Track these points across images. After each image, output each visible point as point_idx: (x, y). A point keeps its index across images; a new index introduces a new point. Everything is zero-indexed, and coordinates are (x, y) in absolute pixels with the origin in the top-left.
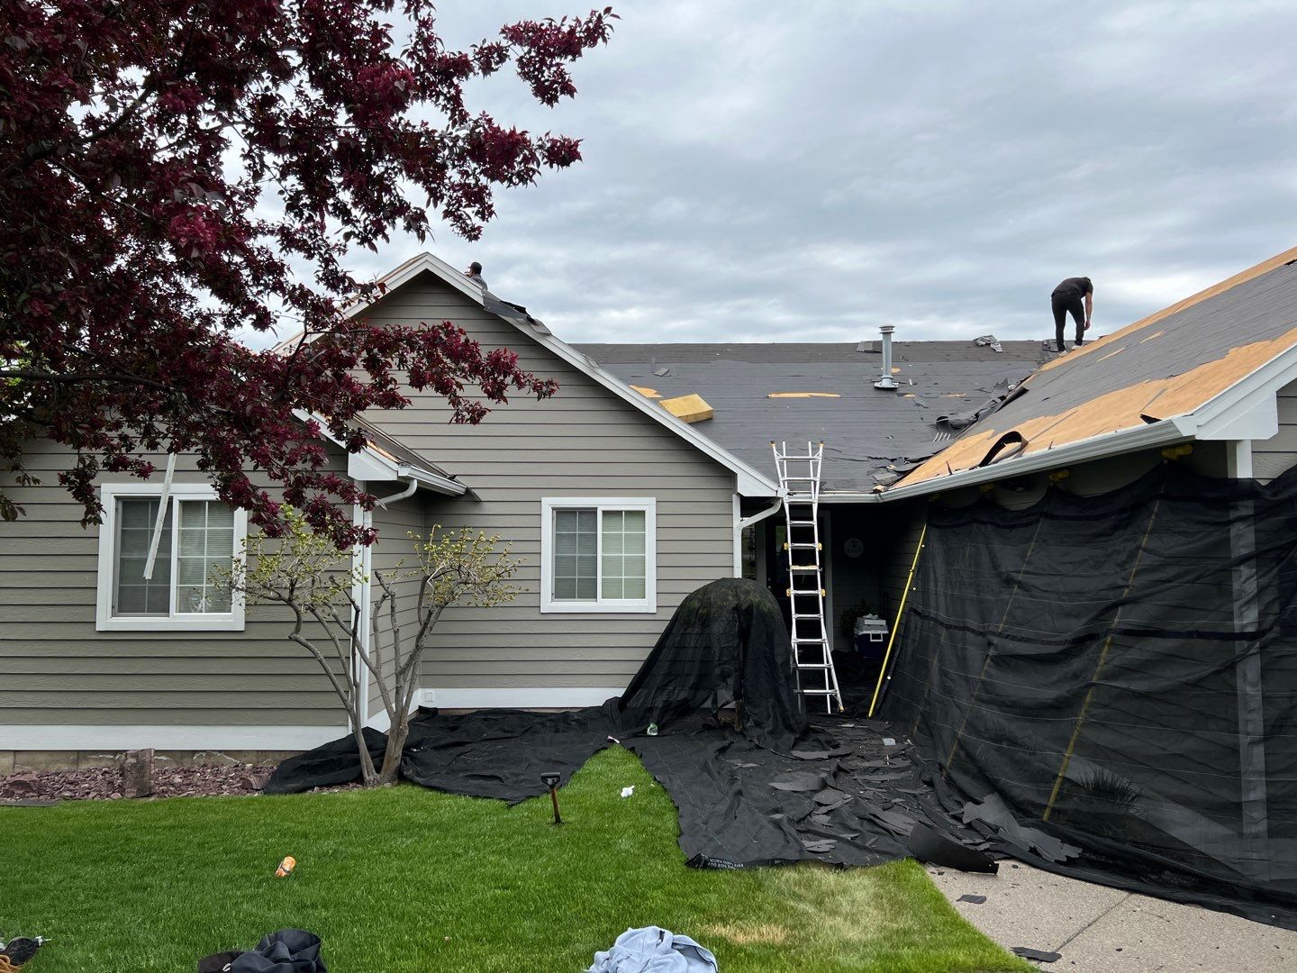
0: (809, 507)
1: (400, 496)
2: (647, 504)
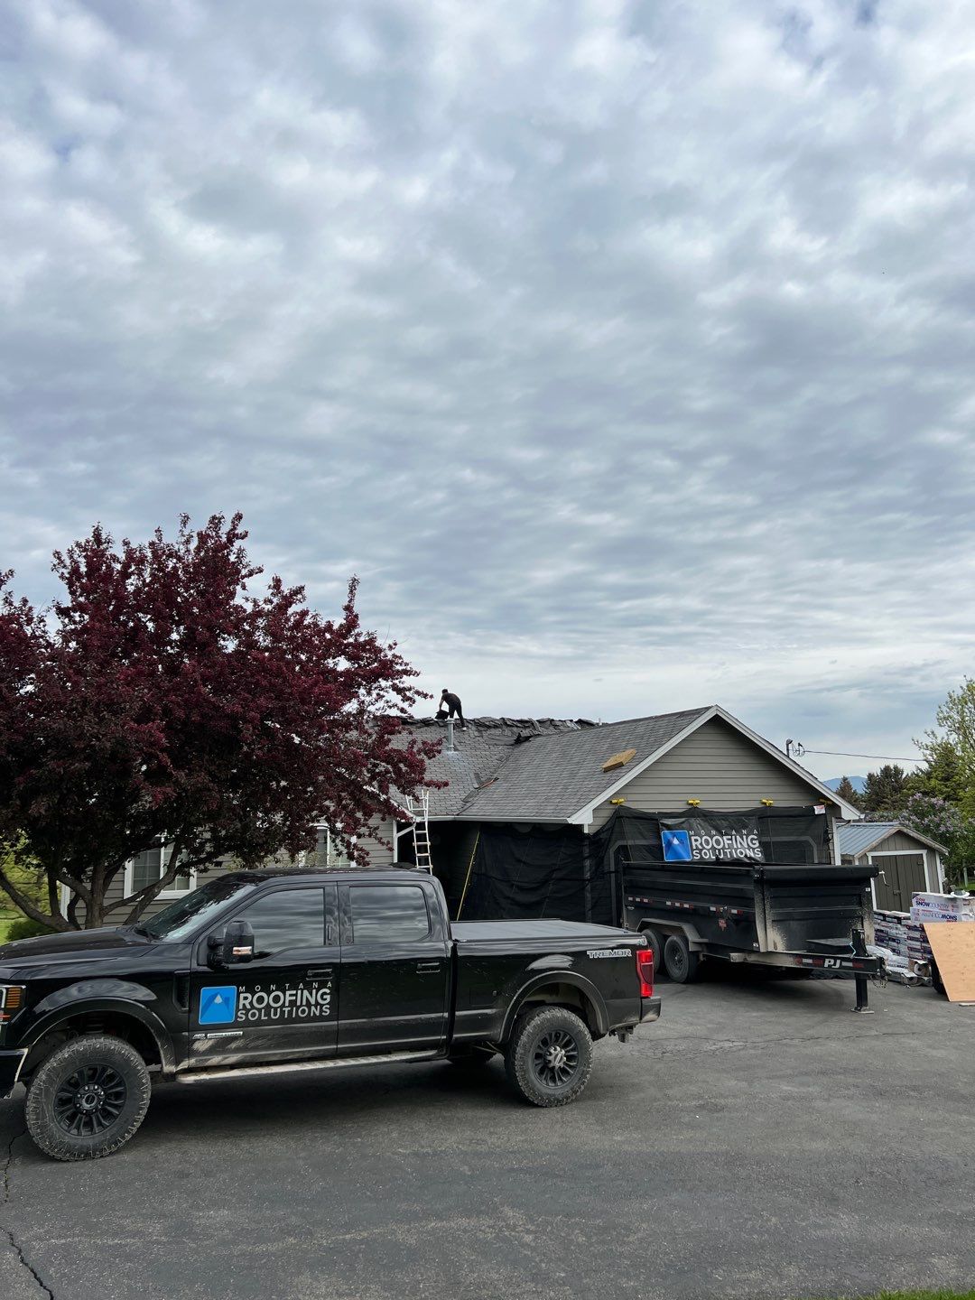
0: (424, 823)
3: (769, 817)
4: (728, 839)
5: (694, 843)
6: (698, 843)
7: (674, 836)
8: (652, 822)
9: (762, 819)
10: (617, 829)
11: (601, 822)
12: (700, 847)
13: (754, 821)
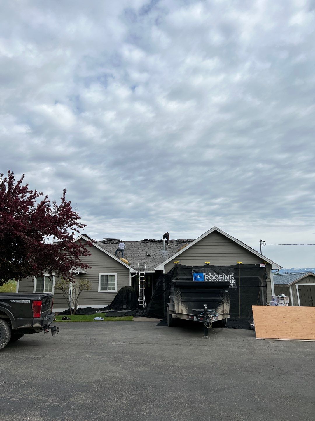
0: (143, 274)
1: (76, 275)
2: (116, 274)
3: (240, 268)
4: (221, 276)
5: (206, 278)
6: (207, 278)
7: (198, 275)
8: (189, 270)
9: (236, 269)
10: (175, 272)
11: (169, 269)
12: (208, 279)
13: (233, 269)
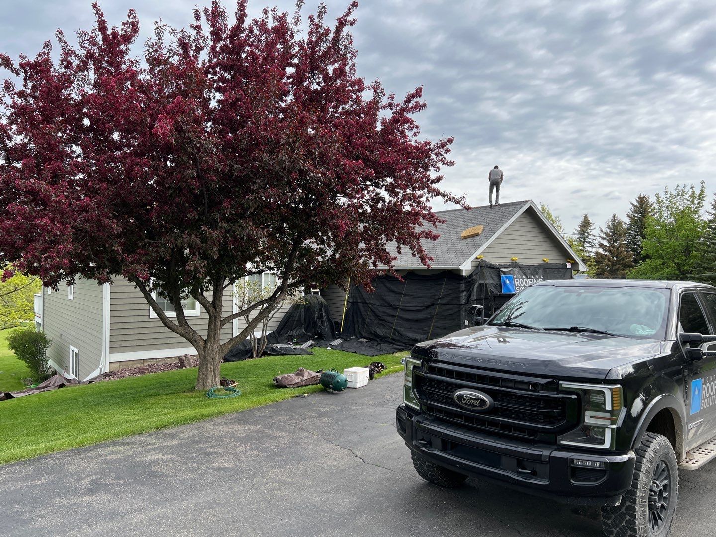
3: (548, 269)
4: (530, 281)
5: (516, 283)
7: (507, 278)
8: (497, 270)
9: (544, 270)
10: (480, 274)
12: (519, 286)
13: (541, 271)
